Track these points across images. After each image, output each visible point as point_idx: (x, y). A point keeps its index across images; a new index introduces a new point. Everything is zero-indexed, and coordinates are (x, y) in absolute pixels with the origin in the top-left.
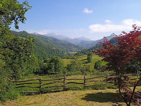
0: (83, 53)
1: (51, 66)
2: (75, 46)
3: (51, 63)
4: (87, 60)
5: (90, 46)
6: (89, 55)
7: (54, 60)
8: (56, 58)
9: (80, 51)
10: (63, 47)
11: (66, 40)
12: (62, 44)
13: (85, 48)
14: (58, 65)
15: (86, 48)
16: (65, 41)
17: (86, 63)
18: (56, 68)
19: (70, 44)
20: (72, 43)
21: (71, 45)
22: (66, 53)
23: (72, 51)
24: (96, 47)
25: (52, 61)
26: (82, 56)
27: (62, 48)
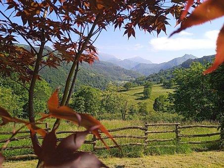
0: (138, 82)
1: (79, 102)
2: (127, 72)
3: (80, 98)
4: (142, 95)
5: (151, 73)
6: (147, 86)
7: (85, 92)
8: (88, 89)
9: (134, 79)
10: (106, 72)
11: (112, 62)
12: (105, 68)
13: (142, 74)
14: (90, 101)
15: (143, 75)
16: (110, 64)
17: (142, 99)
18: (87, 107)
19: (118, 69)
20: (122, 66)
21: (119, 70)
22: (111, 83)
23: (121, 80)
24: (160, 73)
25: (81, 94)
26: (136, 88)
27: (105, 75)
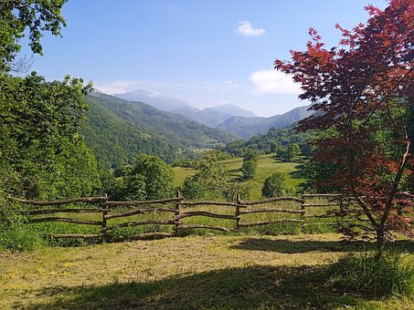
0: (232, 150)
1: (136, 184)
2: (209, 133)
3: (137, 176)
4: (241, 173)
5: (253, 134)
6: (248, 157)
7: (145, 166)
8: (153, 160)
9: (223, 145)
10: (171, 132)
11: (183, 114)
12: (170, 125)
13: (237, 137)
14: (156, 181)
15: (239, 138)
16: (179, 117)
17: (240, 180)
18: (151, 192)
19: (193, 126)
20: (200, 121)
21: (196, 128)
22: (181, 152)
23: (198, 146)
24: (269, 135)
25: (138, 170)
26: (230, 160)
27: (171, 137)
